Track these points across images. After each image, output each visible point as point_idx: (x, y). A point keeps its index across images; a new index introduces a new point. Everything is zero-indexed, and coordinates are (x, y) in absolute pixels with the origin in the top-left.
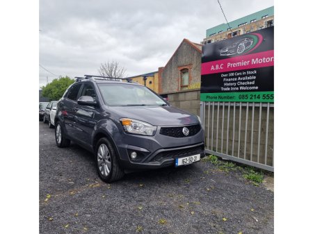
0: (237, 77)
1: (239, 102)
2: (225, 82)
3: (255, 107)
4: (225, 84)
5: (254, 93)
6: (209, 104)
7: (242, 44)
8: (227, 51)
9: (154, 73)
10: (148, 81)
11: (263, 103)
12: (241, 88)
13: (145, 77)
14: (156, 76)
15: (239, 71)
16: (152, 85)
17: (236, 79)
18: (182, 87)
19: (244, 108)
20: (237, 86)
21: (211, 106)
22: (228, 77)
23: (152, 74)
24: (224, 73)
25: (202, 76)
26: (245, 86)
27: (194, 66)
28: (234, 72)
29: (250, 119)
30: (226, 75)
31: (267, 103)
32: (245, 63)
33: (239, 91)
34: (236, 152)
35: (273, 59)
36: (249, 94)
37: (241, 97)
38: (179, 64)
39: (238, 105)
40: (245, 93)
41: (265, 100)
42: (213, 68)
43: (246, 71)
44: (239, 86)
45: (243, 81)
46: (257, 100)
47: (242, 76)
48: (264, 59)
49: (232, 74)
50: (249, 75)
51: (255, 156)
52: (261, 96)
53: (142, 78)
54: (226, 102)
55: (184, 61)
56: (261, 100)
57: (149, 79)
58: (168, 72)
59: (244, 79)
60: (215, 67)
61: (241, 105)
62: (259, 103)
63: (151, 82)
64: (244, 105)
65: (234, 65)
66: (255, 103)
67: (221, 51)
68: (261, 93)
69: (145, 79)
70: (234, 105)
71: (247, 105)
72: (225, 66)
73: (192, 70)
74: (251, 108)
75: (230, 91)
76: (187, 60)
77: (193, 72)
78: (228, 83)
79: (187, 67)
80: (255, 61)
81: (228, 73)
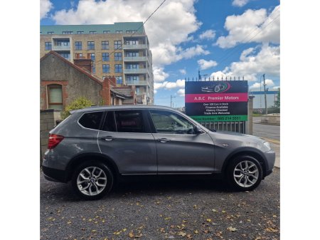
0: (216, 106)
4: (207, 110)
5: (227, 116)
7: (218, 87)
8: (207, 88)
15: (216, 103)
18: (50, 104)
19: (221, 125)
22: (209, 106)
24: (206, 103)
26: (221, 112)
27: (71, 82)
32: (221, 98)
33: (218, 115)
35: (237, 98)
37: (219, 118)
38: (45, 78)
40: (222, 116)
43: (221, 103)
44: (217, 112)
45: (220, 109)
46: (230, 120)
47: (219, 106)
48: (232, 97)
49: (212, 104)
50: (224, 106)
52: (232, 118)
55: (52, 75)
60: (198, 98)
61: (218, 123)
65: (213, 98)
66: (228, 122)
67: (203, 88)
70: (214, 123)
71: (223, 123)
72: (206, 98)
73: (68, 87)
74: (225, 125)
75: (211, 115)
76: (58, 75)
77: (69, 90)
78: (209, 110)
79: (58, 83)
80: (227, 98)
81: (209, 103)
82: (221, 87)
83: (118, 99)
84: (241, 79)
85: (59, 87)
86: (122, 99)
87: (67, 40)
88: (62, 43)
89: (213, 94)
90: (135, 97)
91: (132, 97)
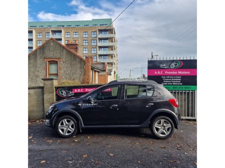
0: (171, 78)
4: (164, 81)
5: (180, 86)
7: (173, 64)
8: (164, 65)
15: (172, 76)
22: (166, 78)
24: (164, 76)
26: (175, 83)
27: (64, 59)
28: (170, 76)
32: (175, 73)
33: (173, 85)
36: (178, 86)
37: (173, 88)
38: (46, 56)
40: (176, 86)
41: (186, 89)
43: (176, 76)
44: (172, 83)
45: (174, 81)
46: (182, 89)
47: (173, 78)
48: (184, 72)
49: (168, 77)
50: (177, 78)
52: (184, 88)
60: (157, 73)
64: (175, 91)
65: (169, 73)
66: (180, 90)
67: (161, 65)
68: (184, 86)
72: (164, 72)
74: (178, 93)
76: (55, 55)
78: (166, 81)
79: (56, 60)
80: (180, 73)
81: (166, 76)
82: (176, 65)
83: (95, 71)
84: (192, 59)
85: (56, 63)
86: (98, 72)
87: (60, 32)
88: (57, 33)
89: (169, 69)
90: (107, 70)
91: (104, 71)
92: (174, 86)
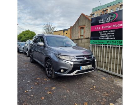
0: (106, 33)
1: (107, 45)
2: (101, 35)
3: (114, 47)
4: (101, 36)
5: (113, 41)
6: (94, 45)
7: (109, 18)
8: (102, 21)
9: (68, 29)
10: (65, 33)
11: (117, 45)
12: (108, 38)
13: (64, 31)
14: (69, 30)
15: (107, 30)
16: (67, 34)
17: (105, 34)
18: (81, 35)
19: (109, 47)
20: (106, 37)
21: (95, 46)
22: (102, 33)
23: (67, 30)
24: (101, 31)
25: (91, 32)
26: (109, 37)
27: (86, 26)
28: (105, 31)
29: (111, 53)
30: (101, 32)
31: (119, 45)
32: (110, 27)
33: (107, 39)
34: (105, 67)
35: (122, 25)
36: (111, 41)
38: (79, 25)
39: (106, 46)
40: (109, 41)
41: (118, 44)
42: (96, 29)
43: (110, 30)
45: (109, 35)
46: (115, 44)
47: (108, 33)
48: (118, 25)
49: (104, 32)
50: (111, 32)
51: (113, 69)
52: (116, 42)
53: (63, 31)
54: (101, 44)
55: (82, 24)
56: (116, 44)
57: (66, 32)
58: (74, 29)
59: (109, 34)
60: (97, 28)
61: (107, 46)
62: (115, 45)
63: (66, 33)
64: (109, 46)
65: (105, 27)
66: (114, 45)
67: (100, 21)
68: (117, 41)
69: (64, 32)
70: (105, 46)
71: (110, 46)
72: (101, 28)
73: (85, 28)
74: (112, 47)
75: (103, 39)
76: (83, 23)
77: (86, 29)
79: (83, 27)
80: (114, 26)
81: (102, 31)
82: (111, 18)
89: (105, 24)
92: (108, 41)
